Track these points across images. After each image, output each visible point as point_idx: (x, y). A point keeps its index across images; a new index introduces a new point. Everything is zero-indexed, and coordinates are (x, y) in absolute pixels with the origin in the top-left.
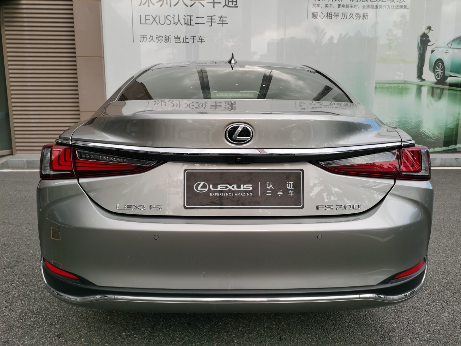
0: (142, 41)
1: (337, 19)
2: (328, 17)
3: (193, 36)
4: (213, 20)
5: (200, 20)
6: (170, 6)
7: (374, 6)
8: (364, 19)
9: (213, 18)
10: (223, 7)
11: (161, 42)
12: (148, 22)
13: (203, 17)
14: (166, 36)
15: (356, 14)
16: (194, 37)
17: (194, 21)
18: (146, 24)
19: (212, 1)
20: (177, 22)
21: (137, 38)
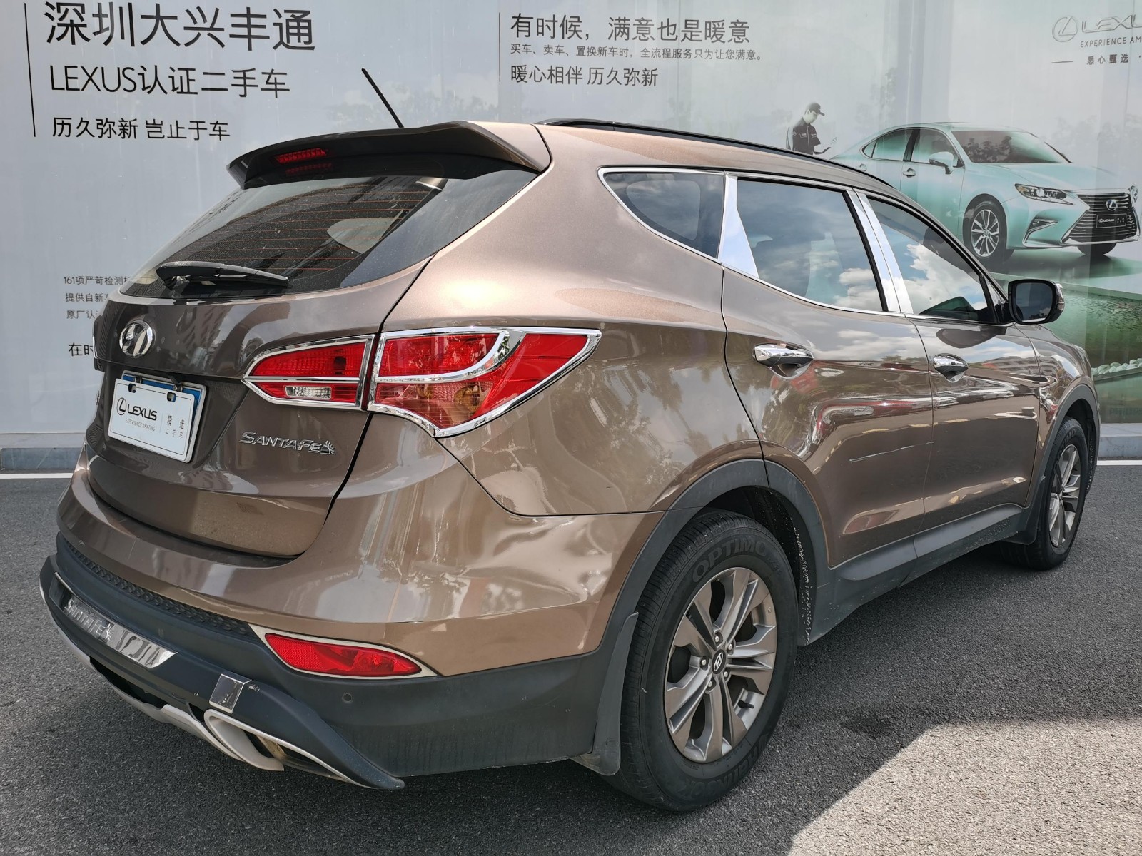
0: (58, 133)
1: (576, 83)
2: (554, 79)
3: (197, 122)
4: (248, 82)
5: (215, 82)
6: (133, 44)
7: (672, 52)
8: (648, 84)
9: (248, 74)
10: (275, 47)
11: (110, 137)
12: (72, 84)
13: (223, 74)
14: (123, 121)
15: (627, 71)
16: (199, 124)
17: (200, 81)
18: (68, 89)
19: (244, 31)
20: (152, 86)
21: (46, 126)
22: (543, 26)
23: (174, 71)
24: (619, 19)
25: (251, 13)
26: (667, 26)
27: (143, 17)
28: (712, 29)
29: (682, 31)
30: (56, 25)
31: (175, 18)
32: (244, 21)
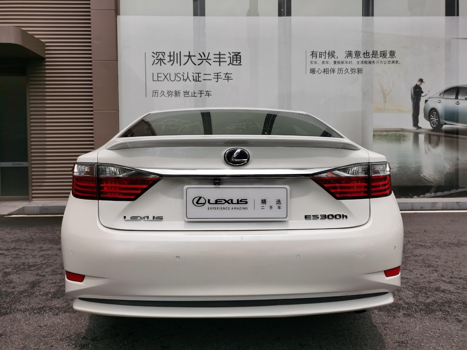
0: (154, 96)
1: (333, 74)
2: (325, 73)
3: (201, 91)
4: (219, 77)
5: (207, 77)
6: (180, 65)
7: (368, 62)
8: (359, 73)
9: (219, 74)
10: (228, 65)
11: (171, 97)
12: (159, 79)
13: (210, 74)
14: (176, 91)
15: (352, 69)
17: (202, 77)
18: (158, 81)
19: (218, 60)
20: (186, 79)
21: (150, 93)
22: (321, 54)
23: (194, 74)
24: (349, 51)
25: (221, 53)
26: (366, 54)
27: (184, 56)
28: (382, 54)
29: (372, 55)
30: (155, 60)
31: (195, 56)
32: (218, 56)
